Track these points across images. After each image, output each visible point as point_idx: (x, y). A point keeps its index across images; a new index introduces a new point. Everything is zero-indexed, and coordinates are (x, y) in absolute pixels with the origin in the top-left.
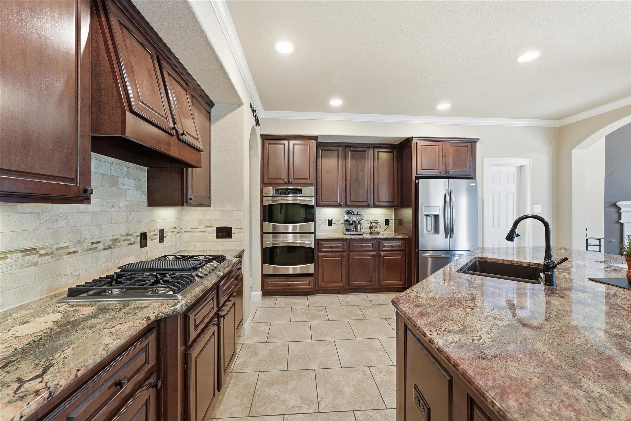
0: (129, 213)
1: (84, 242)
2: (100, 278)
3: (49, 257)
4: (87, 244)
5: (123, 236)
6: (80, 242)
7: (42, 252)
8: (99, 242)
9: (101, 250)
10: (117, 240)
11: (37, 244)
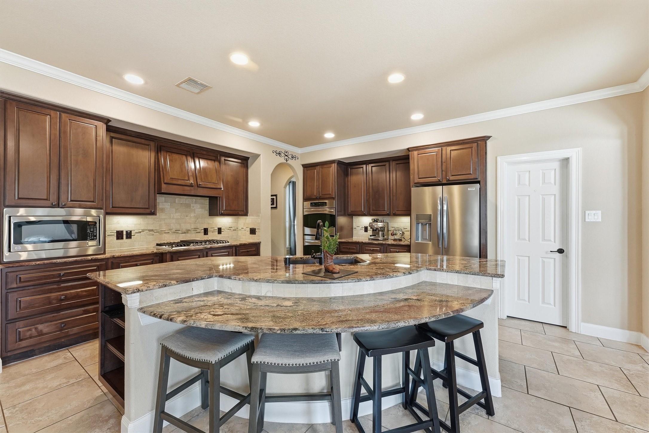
0: (196, 219)
1: (172, 229)
2: (174, 242)
3: (158, 233)
4: (174, 230)
5: (193, 229)
6: (170, 230)
7: (155, 231)
8: (179, 230)
9: (180, 233)
10: (189, 230)
11: (154, 229)
